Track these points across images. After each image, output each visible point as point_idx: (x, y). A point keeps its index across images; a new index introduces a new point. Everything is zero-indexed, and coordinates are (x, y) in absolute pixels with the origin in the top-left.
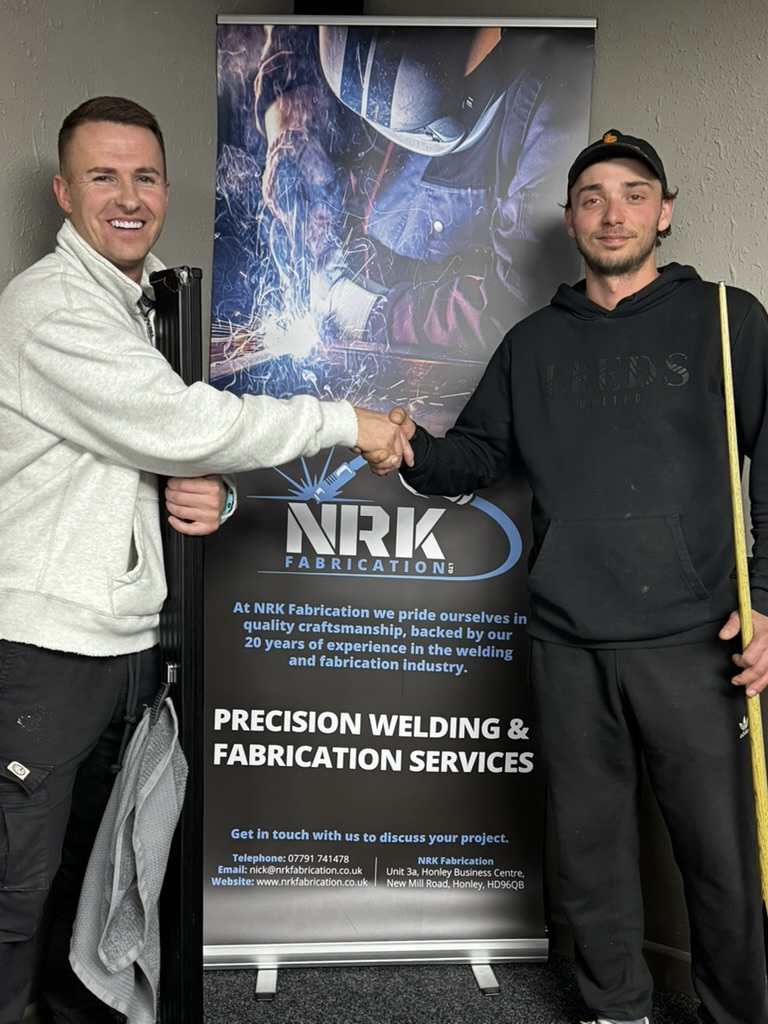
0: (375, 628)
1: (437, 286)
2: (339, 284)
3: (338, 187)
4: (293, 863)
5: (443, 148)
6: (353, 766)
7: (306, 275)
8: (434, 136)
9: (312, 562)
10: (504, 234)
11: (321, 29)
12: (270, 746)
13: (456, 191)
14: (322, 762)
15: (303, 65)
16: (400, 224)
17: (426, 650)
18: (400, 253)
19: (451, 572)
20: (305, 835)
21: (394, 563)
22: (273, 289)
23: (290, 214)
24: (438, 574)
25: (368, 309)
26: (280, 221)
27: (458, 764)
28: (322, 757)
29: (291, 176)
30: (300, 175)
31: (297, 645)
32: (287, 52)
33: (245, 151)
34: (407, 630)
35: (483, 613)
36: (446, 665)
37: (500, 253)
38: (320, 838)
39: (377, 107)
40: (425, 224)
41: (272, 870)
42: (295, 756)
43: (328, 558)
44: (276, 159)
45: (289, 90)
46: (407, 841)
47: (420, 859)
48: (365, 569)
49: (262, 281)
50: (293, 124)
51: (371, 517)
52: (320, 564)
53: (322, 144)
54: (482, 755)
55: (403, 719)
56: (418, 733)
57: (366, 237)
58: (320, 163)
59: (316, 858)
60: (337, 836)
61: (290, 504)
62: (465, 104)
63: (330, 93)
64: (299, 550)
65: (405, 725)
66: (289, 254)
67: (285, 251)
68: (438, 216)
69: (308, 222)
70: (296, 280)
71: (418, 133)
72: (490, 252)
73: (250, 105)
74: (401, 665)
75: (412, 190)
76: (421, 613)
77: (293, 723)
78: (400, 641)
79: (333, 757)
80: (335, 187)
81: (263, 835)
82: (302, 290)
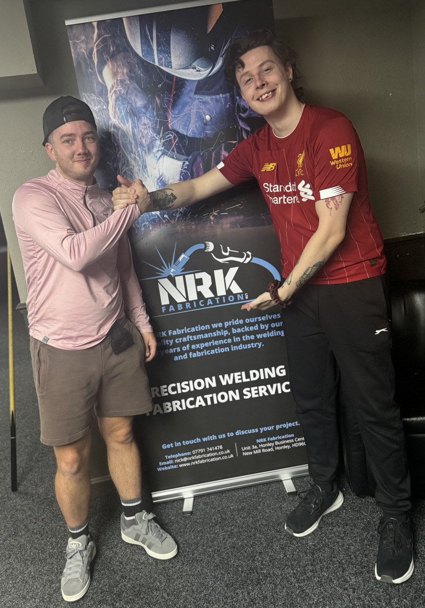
0: (214, 333)
1: (213, 150)
2: (161, 159)
3: (151, 106)
4: (195, 454)
5: (203, 75)
6: (215, 402)
7: (143, 157)
8: (197, 69)
9: (176, 307)
10: (243, 115)
11: (124, 19)
12: (173, 402)
13: (214, 97)
14: (200, 404)
15: (118, 41)
16: (187, 120)
17: (241, 339)
18: (190, 136)
19: (247, 298)
20: (198, 440)
21: (217, 299)
22: (127, 168)
23: (127, 125)
24: (241, 300)
25: (179, 169)
26: (123, 131)
27: (268, 391)
28: (200, 401)
29: (124, 104)
30: (129, 103)
31: (176, 350)
32: (107, 35)
33: (95, 95)
34: (230, 330)
35: (267, 315)
36: (252, 344)
37: (243, 126)
38: (207, 440)
39: (163, 58)
40: (201, 118)
41: (185, 459)
42: (186, 404)
43: (183, 304)
44: (114, 97)
45: (113, 57)
46: (249, 433)
47: (257, 440)
48: (203, 305)
49: (120, 165)
50: (119, 75)
51: (201, 279)
52: (180, 307)
53: (137, 84)
54: (279, 385)
55: (236, 374)
56: (245, 380)
57: (171, 130)
58: (138, 94)
59: (206, 450)
60: (214, 437)
61: (159, 280)
62: (211, 49)
63: (136, 55)
64: (168, 303)
65: (238, 377)
66: (132, 148)
67: (129, 147)
68: (206, 112)
69: (138, 128)
70: (138, 161)
71: (188, 68)
72: (238, 126)
73: (92, 68)
74: (230, 349)
75: (190, 100)
76: (236, 321)
77: (182, 388)
78: (228, 337)
79: (205, 400)
80: (149, 106)
81: (178, 444)
82: (142, 166)
